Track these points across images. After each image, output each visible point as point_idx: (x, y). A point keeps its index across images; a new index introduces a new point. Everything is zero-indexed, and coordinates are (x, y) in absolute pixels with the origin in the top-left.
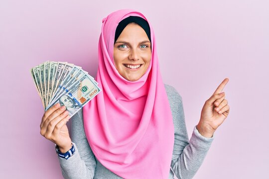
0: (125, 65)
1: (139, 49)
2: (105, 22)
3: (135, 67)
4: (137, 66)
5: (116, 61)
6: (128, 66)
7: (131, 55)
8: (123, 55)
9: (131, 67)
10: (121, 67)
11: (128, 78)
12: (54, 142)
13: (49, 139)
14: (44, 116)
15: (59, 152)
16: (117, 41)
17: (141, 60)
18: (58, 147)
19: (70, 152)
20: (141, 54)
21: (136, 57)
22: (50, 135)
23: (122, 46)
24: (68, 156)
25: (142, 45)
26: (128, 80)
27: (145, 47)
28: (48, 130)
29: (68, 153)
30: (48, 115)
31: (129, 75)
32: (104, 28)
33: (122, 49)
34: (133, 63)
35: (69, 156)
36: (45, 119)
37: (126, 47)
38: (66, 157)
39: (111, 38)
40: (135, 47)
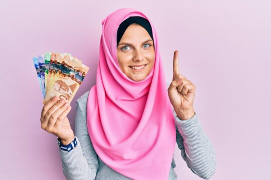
0: (131, 67)
1: (142, 49)
2: (105, 23)
3: (140, 68)
4: (142, 67)
5: (120, 63)
6: (133, 68)
7: (136, 57)
8: (127, 57)
9: (136, 68)
10: (127, 69)
11: (135, 79)
12: (56, 134)
13: (50, 132)
14: (43, 109)
15: (61, 145)
16: (120, 43)
17: (145, 60)
18: (60, 139)
19: (72, 144)
20: (145, 55)
21: (140, 58)
22: (51, 128)
23: (125, 47)
24: (70, 148)
25: (144, 44)
26: (134, 81)
27: (148, 46)
28: (49, 123)
29: (70, 145)
30: (47, 109)
31: (135, 75)
32: (105, 30)
33: (125, 51)
34: (138, 64)
35: (72, 148)
36: (45, 113)
37: (128, 48)
38: (68, 150)
39: (113, 41)
40: (138, 48)
